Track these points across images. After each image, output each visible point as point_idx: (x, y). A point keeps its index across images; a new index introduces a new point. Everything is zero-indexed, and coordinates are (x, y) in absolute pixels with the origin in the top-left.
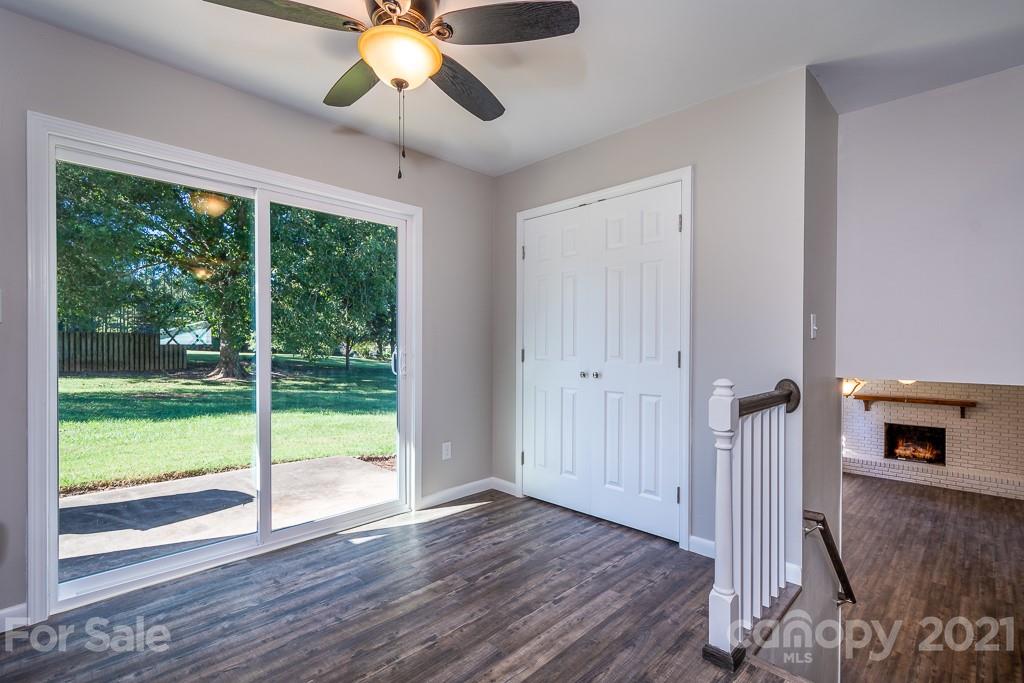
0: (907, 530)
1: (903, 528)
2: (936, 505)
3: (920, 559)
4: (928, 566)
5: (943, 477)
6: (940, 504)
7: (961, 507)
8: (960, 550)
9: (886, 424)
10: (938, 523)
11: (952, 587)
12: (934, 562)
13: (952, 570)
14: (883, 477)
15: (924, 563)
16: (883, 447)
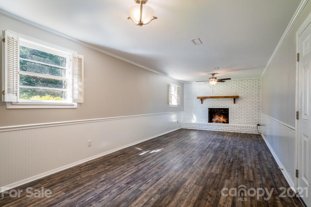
0: (209, 147)
1: (207, 146)
2: (224, 137)
3: (209, 160)
4: (212, 163)
5: (228, 128)
6: (225, 137)
7: (233, 137)
8: (230, 154)
9: (209, 108)
10: (223, 143)
11: (221, 175)
12: (216, 161)
13: (224, 164)
14: (207, 130)
15: (211, 161)
16: (208, 118)
